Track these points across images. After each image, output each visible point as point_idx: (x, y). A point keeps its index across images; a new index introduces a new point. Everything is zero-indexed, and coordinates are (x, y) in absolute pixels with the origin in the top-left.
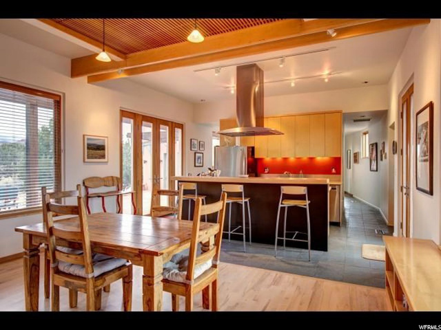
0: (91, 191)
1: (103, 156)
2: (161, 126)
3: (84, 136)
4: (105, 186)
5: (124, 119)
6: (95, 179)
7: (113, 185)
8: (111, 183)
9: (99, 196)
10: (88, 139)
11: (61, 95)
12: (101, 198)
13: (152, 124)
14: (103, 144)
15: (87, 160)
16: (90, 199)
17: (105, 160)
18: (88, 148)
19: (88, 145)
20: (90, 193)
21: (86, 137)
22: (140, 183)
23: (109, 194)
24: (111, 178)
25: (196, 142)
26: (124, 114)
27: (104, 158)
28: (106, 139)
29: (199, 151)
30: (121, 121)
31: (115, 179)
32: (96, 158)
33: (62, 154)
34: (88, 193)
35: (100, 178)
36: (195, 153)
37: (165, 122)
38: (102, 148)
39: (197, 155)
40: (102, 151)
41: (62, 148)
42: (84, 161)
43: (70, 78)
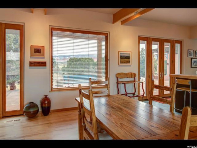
0: (120, 80)
1: (129, 62)
2: (165, 43)
3: (119, 52)
4: (127, 77)
5: (141, 41)
6: (122, 74)
7: (132, 77)
8: (130, 76)
9: (123, 83)
10: (121, 53)
11: (108, 33)
12: (124, 84)
13: (158, 43)
14: (129, 56)
15: (120, 64)
16: (119, 84)
17: (130, 64)
18: (121, 58)
19: (121, 56)
20: (119, 81)
21: (120, 52)
22: (151, 77)
23: (129, 82)
24: (130, 74)
25: (192, 51)
26: (141, 39)
27: (129, 63)
28: (130, 53)
29: (194, 57)
30: (139, 43)
31: (133, 74)
32: (125, 63)
33: (108, 61)
34: (118, 81)
35: (125, 74)
36: (191, 59)
37: (168, 41)
38: (128, 58)
39: (193, 60)
40: (128, 59)
41: (108, 58)
42: (119, 65)
43: (112, 24)
